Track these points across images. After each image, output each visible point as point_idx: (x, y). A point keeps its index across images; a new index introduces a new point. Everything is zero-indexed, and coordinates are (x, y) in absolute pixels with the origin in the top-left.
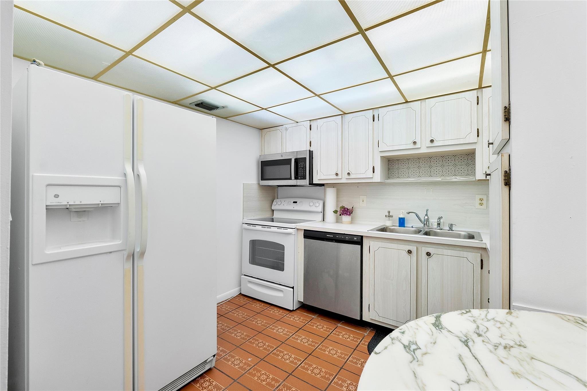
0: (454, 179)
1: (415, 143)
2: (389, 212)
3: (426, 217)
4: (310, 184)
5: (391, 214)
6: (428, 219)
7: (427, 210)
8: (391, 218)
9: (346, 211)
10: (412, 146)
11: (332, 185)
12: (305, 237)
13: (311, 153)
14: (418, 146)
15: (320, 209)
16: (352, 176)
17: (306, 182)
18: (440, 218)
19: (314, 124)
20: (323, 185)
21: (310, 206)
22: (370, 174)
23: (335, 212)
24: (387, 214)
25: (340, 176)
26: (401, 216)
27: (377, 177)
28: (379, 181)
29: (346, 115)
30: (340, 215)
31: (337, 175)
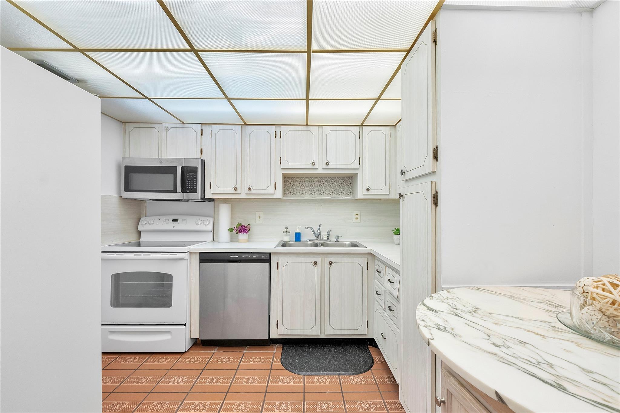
0: (340, 198)
1: (313, 164)
2: (287, 228)
3: (319, 231)
4: (201, 199)
5: (288, 230)
6: (320, 232)
7: (320, 225)
8: (288, 234)
9: (243, 229)
10: (311, 166)
11: (226, 201)
12: (202, 260)
13: (203, 162)
14: (316, 167)
15: (210, 227)
16: (253, 192)
17: (198, 195)
18: (329, 231)
19: (206, 130)
20: (213, 200)
21: (198, 224)
22: (272, 190)
23: (231, 230)
24: (285, 230)
25: (239, 191)
26: (298, 231)
27: (279, 194)
28: (281, 198)
29: (246, 126)
30: (237, 233)
31: (236, 189)
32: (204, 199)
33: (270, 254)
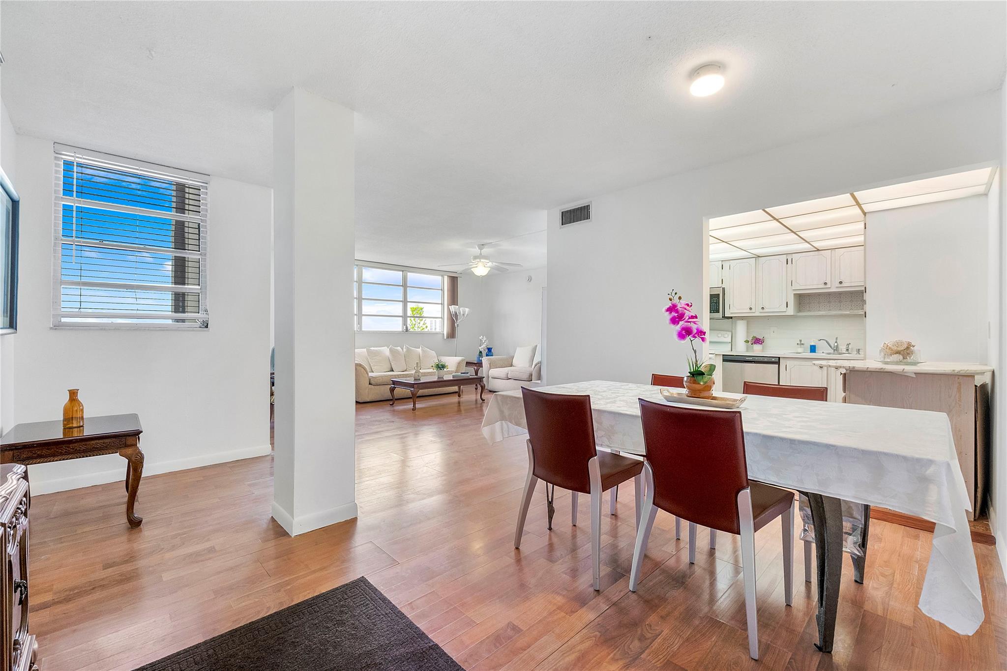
1: (825, 283)
2: (801, 341)
3: (836, 344)
4: (723, 317)
5: (802, 343)
6: (837, 346)
7: (837, 338)
8: (802, 346)
9: (757, 341)
10: (823, 286)
11: (742, 318)
12: (724, 360)
13: (724, 289)
14: (827, 286)
15: (730, 340)
16: (766, 310)
17: (720, 315)
18: (848, 345)
19: (726, 265)
20: (731, 318)
21: (719, 337)
22: (784, 308)
23: (747, 342)
24: (799, 342)
25: (753, 310)
26: (813, 344)
27: (791, 311)
28: (792, 314)
29: (760, 258)
30: (752, 344)
31: (751, 309)
32: (724, 317)
33: (779, 358)
